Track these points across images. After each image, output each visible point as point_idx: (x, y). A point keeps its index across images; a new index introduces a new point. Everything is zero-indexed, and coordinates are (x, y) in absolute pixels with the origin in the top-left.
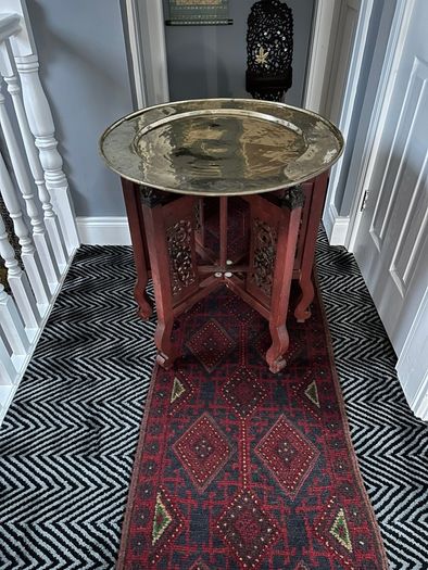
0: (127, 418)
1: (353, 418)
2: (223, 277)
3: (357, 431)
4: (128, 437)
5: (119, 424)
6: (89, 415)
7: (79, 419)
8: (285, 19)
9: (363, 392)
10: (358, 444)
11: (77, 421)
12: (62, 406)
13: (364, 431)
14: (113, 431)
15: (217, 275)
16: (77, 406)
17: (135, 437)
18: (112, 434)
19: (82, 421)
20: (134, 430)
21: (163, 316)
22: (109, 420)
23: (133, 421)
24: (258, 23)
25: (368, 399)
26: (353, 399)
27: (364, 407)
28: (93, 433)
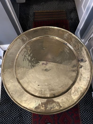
0: (28, 114)
1: (81, 109)
3: (82, 113)
4: (29, 119)
5: (26, 116)
6: (19, 114)
7: (17, 115)
9: (84, 101)
10: (82, 117)
11: (16, 116)
12: (12, 112)
13: (83, 113)
14: (25, 118)
16: (15, 111)
17: (31, 119)
18: (25, 119)
19: (18, 116)
20: (30, 118)
22: (24, 115)
23: (29, 115)
25: (85, 103)
26: (81, 103)
27: (84, 106)
28: (21, 119)
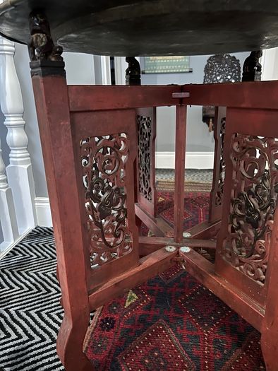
2: (178, 253)
8: (234, 67)
15: (168, 248)
21: (68, 304)
24: (213, 71)
